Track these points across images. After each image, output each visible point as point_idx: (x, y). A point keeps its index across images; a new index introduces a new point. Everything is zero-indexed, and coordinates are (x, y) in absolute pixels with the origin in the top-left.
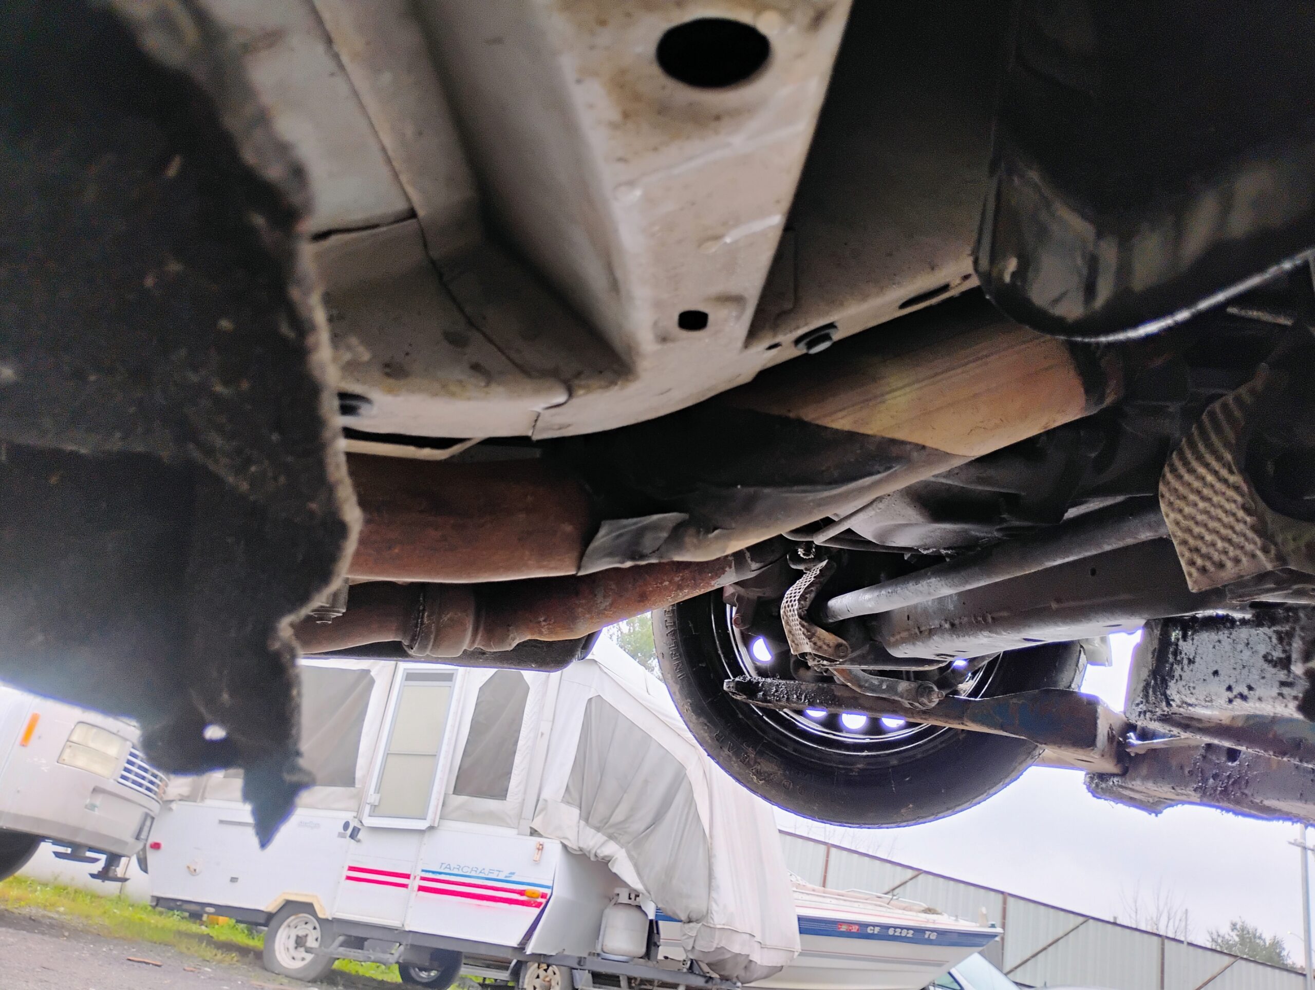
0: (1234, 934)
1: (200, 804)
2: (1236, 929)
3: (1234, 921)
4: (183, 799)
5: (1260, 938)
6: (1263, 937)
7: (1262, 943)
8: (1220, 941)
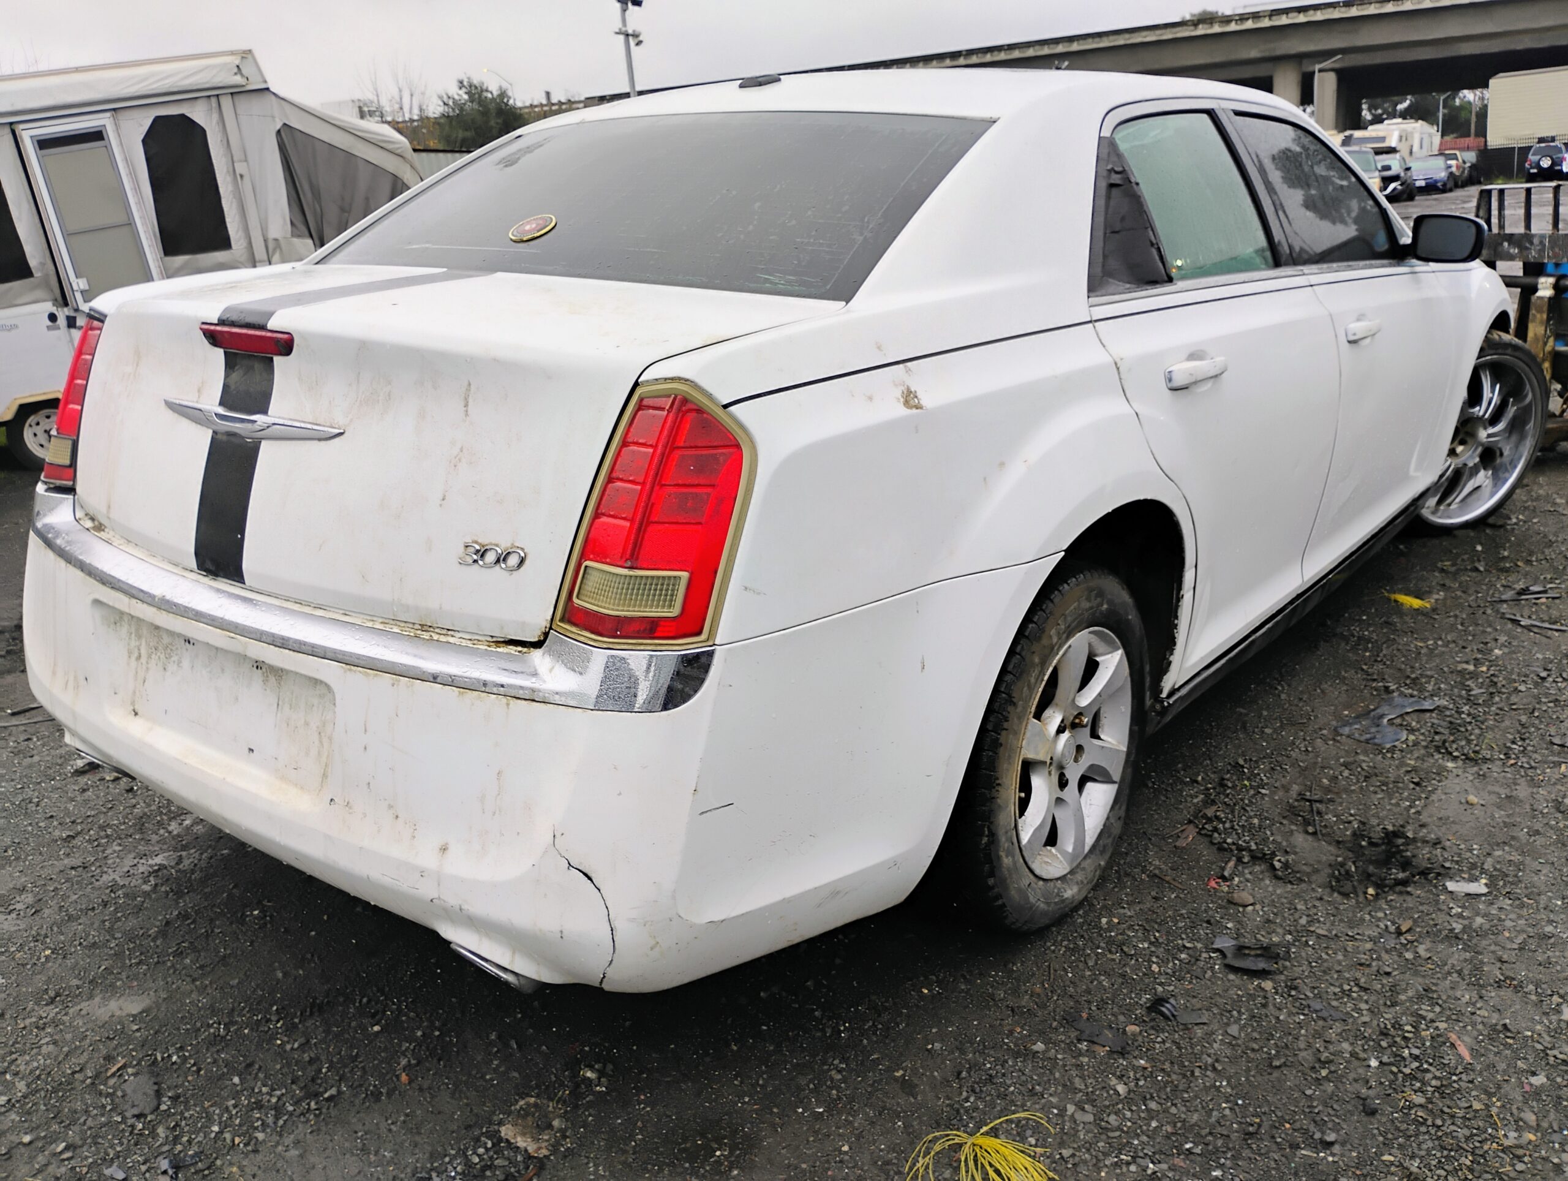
0: (462, 92)
2: (464, 86)
3: (461, 78)
5: (487, 91)
6: (490, 89)
7: (489, 96)
8: (451, 103)
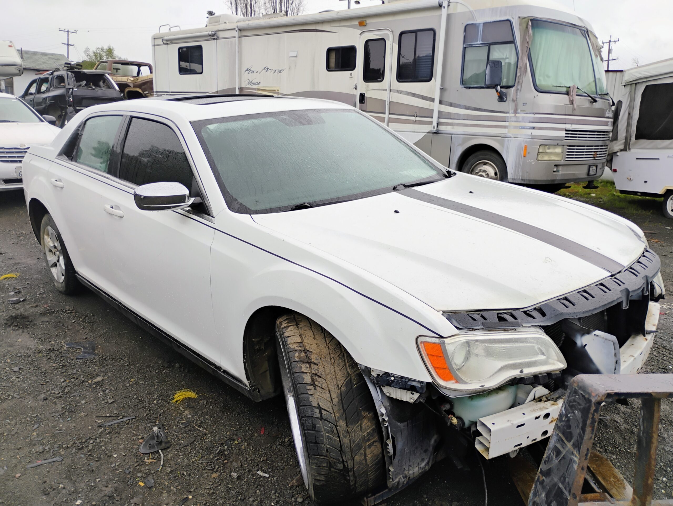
1: (629, 152)
4: (621, 150)
